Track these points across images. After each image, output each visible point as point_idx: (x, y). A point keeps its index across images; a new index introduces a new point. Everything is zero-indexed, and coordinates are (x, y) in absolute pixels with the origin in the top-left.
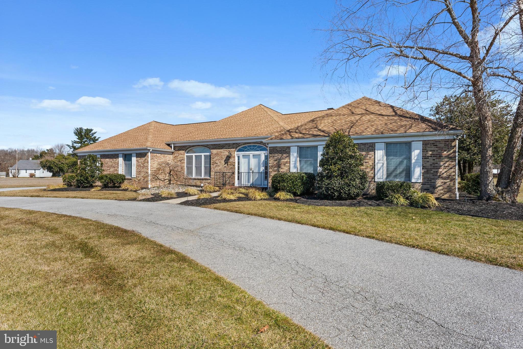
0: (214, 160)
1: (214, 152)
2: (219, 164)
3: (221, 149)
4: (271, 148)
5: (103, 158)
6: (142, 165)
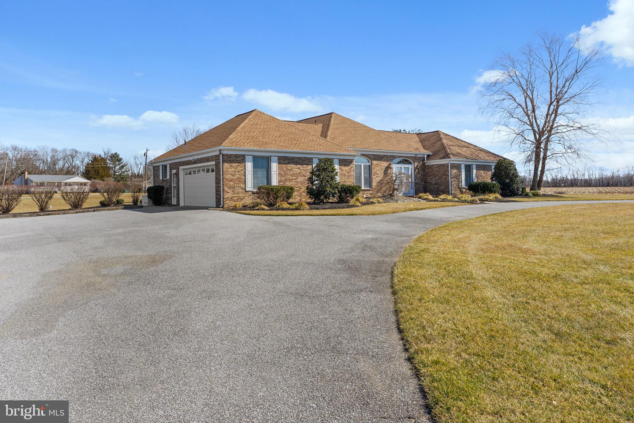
0: (375, 170)
1: (375, 162)
2: (379, 174)
3: (381, 160)
4: (452, 164)
5: (282, 162)
6: (347, 174)
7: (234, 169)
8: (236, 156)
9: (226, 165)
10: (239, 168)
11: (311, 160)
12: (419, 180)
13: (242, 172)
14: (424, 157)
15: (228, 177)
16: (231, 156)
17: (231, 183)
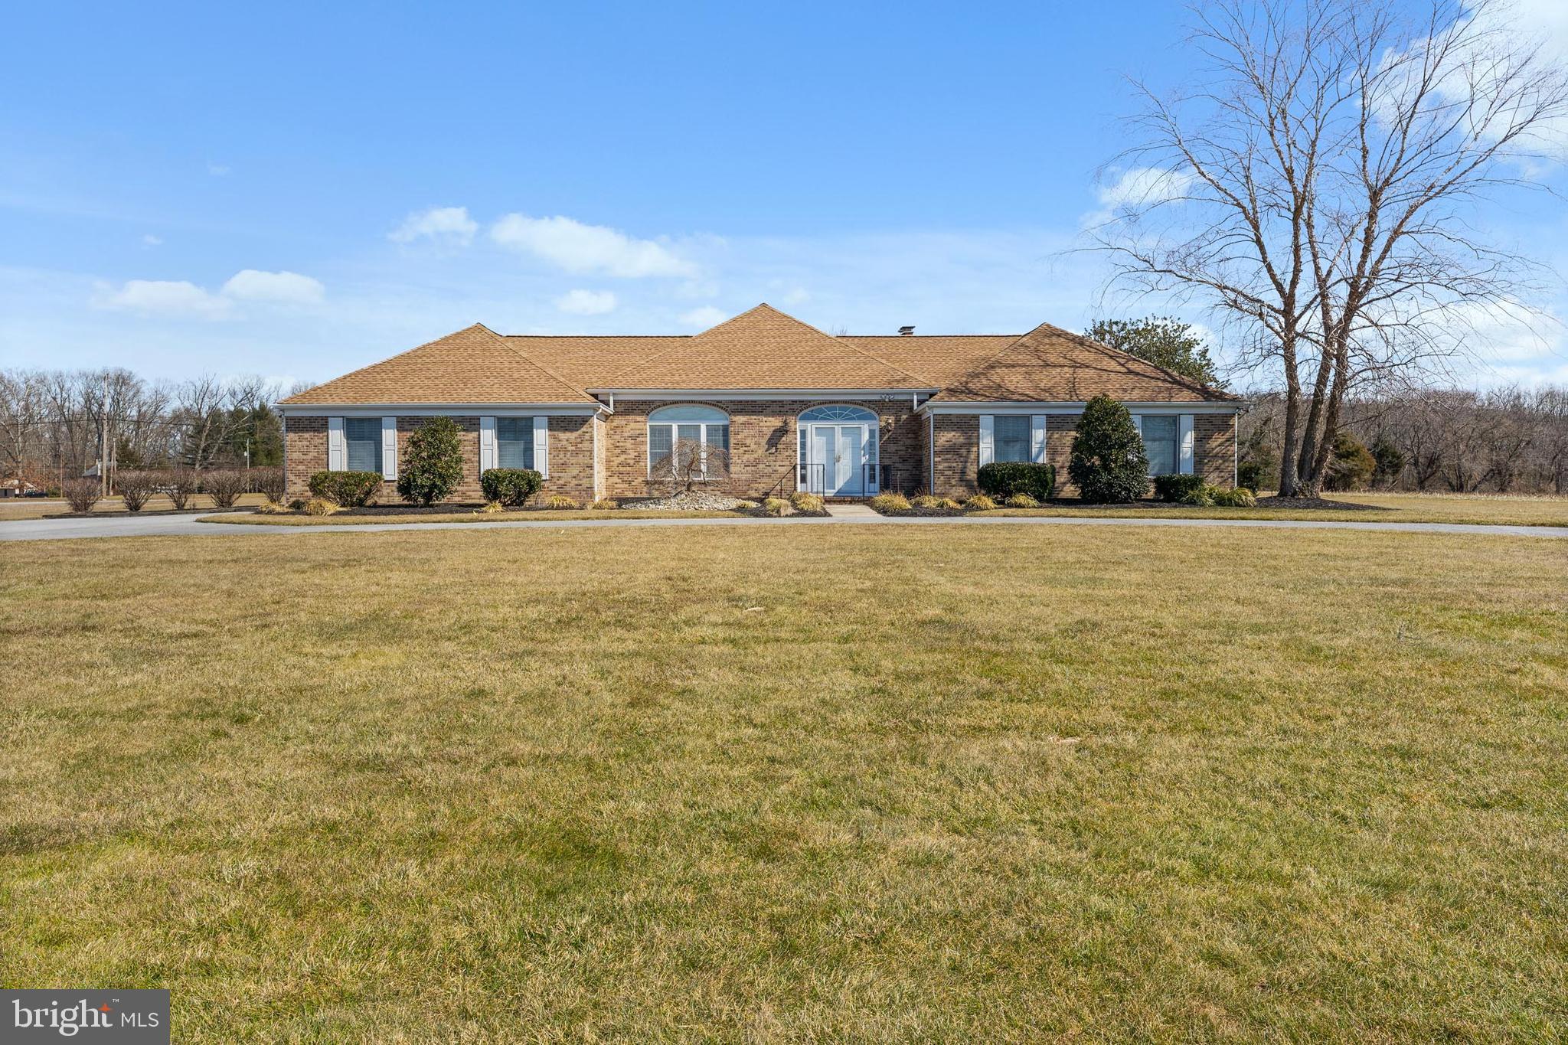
0: (739, 437)
1: (741, 419)
2: (753, 446)
3: (760, 413)
4: (938, 418)
5: (407, 427)
6: (570, 448)
7: (305, 443)
8: (310, 419)
9: (291, 435)
10: (317, 441)
11: (476, 422)
12: (896, 459)
13: (322, 448)
14: (912, 401)
15: (295, 456)
16: (300, 419)
17: (301, 467)
